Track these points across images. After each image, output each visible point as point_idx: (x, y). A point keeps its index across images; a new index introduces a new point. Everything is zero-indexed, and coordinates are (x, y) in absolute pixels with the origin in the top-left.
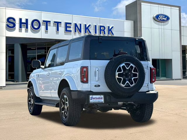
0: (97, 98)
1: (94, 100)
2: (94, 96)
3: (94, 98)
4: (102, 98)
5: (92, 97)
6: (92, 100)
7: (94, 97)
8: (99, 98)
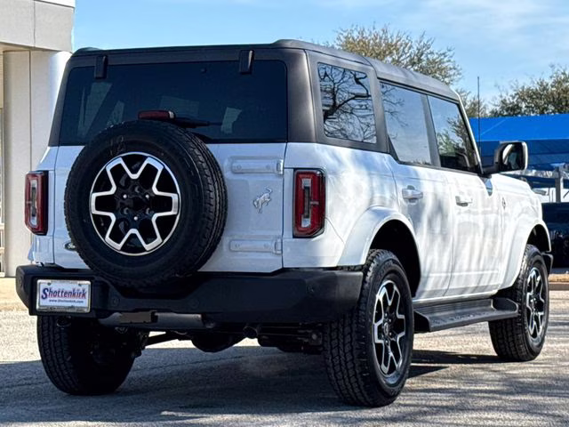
0: (66, 294)
1: (56, 299)
2: (57, 285)
3: (56, 294)
4: (84, 295)
5: (48, 287)
6: (48, 299)
7: (53, 290)
8: (73, 294)
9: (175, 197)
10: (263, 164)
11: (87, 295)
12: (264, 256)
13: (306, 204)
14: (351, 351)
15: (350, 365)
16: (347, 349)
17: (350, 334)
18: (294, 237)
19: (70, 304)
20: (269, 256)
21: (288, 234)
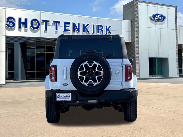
3: (61, 97)
5: (59, 95)
6: (59, 98)
8: (66, 97)
9: (102, 72)
10: (117, 64)
11: (70, 97)
12: (118, 86)
13: (129, 73)
14: (134, 108)
15: (133, 112)
16: (133, 108)
17: (134, 104)
18: (126, 81)
19: (65, 99)
20: (120, 86)
21: (124, 80)
